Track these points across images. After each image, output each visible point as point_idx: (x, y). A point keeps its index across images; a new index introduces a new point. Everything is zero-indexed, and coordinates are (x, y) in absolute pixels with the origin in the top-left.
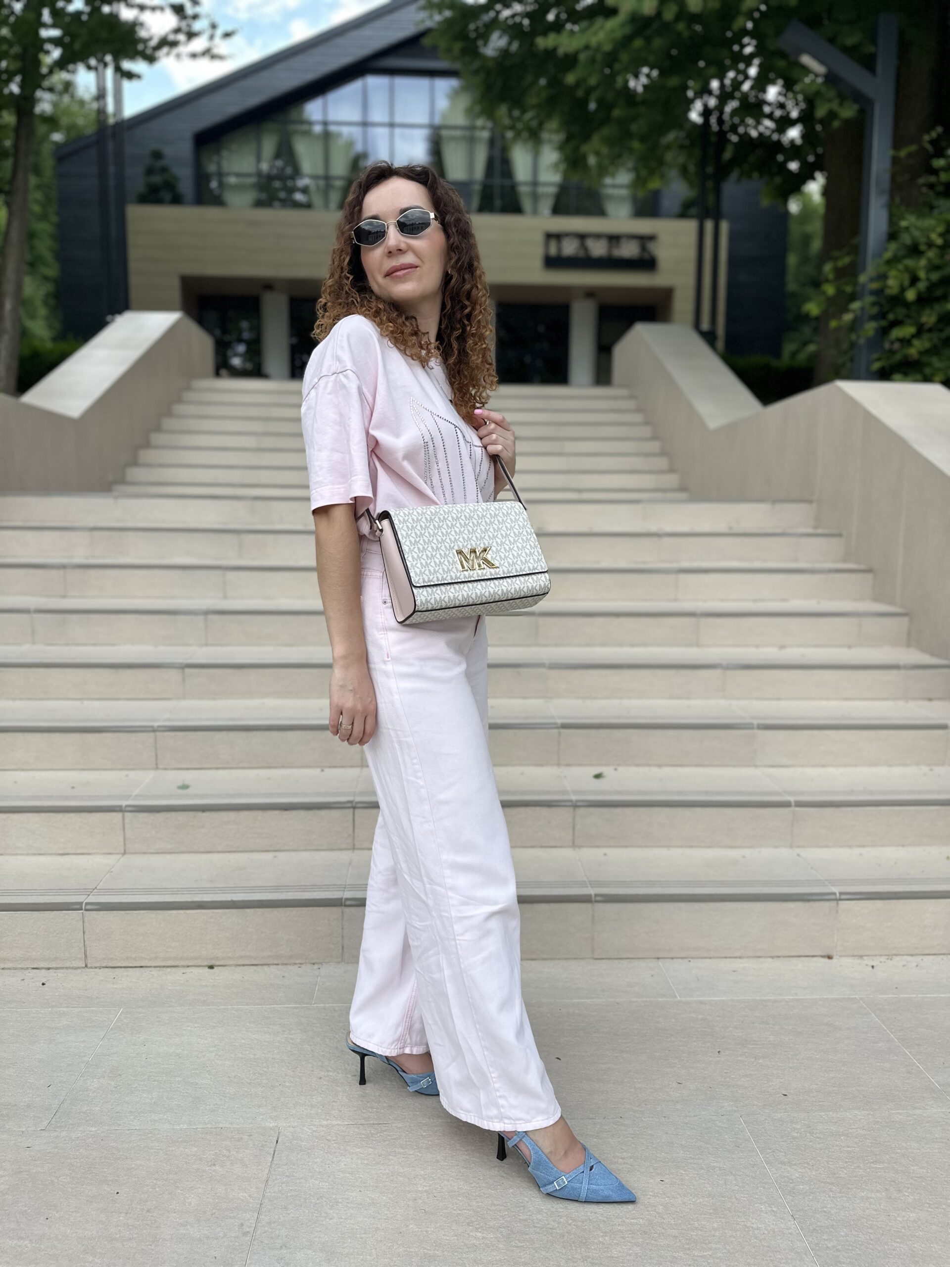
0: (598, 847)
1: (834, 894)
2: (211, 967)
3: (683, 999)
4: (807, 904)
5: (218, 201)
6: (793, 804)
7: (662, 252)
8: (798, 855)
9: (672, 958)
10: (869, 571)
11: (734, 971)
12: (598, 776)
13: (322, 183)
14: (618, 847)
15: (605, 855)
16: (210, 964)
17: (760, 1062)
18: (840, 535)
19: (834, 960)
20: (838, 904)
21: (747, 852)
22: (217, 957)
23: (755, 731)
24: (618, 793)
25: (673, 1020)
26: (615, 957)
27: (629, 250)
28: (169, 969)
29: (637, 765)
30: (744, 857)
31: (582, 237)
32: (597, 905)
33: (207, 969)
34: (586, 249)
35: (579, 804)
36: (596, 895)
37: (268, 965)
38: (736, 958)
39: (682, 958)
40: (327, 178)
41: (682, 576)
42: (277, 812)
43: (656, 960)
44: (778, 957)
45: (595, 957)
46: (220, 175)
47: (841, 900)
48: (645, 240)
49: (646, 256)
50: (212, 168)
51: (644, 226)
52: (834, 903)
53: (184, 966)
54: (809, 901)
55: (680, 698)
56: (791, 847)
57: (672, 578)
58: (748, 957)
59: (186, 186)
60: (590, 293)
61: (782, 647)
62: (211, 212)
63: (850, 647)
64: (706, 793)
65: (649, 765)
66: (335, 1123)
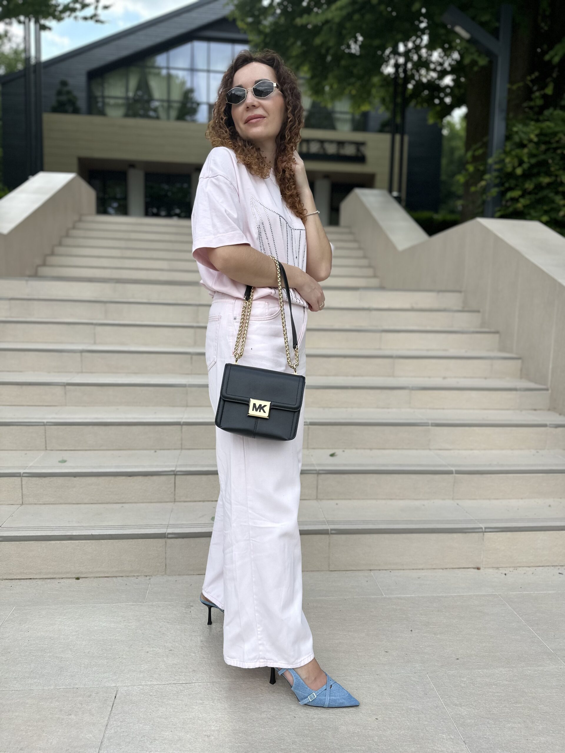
0: (332, 499)
1: (482, 528)
2: (78, 579)
3: (387, 596)
4: (464, 535)
5: (102, 113)
6: (454, 472)
7: (369, 152)
8: (458, 504)
9: (380, 570)
10: (497, 332)
11: (419, 578)
12: (332, 455)
13: (165, 104)
14: (345, 499)
15: (337, 504)
16: (77, 577)
17: (438, 636)
18: (478, 311)
19: (481, 570)
20: (484, 534)
21: (425, 502)
22: (82, 572)
23: (430, 427)
24: (345, 465)
25: (381, 610)
26: (343, 569)
27: (349, 150)
28: (49, 580)
29: (357, 449)
30: (424, 505)
31: (322, 142)
32: (331, 535)
33: (74, 580)
34: (324, 149)
35: (320, 472)
36: (332, 530)
37: (116, 577)
38: (420, 569)
39: (386, 570)
40: (169, 101)
41: (384, 334)
42: (124, 478)
43: (369, 571)
44: (446, 569)
45: (330, 570)
46: (103, 97)
47: (485, 532)
48: (359, 145)
49: (360, 155)
50: (98, 93)
51: (359, 137)
52: (481, 534)
53: (59, 578)
54: (466, 533)
55: (383, 408)
56: (453, 499)
57: (378, 335)
58: (427, 569)
59: (82, 103)
60: (327, 176)
61: (444, 378)
62: (96, 119)
63: (486, 378)
64: (401, 465)
65: (364, 449)
66: (155, 683)
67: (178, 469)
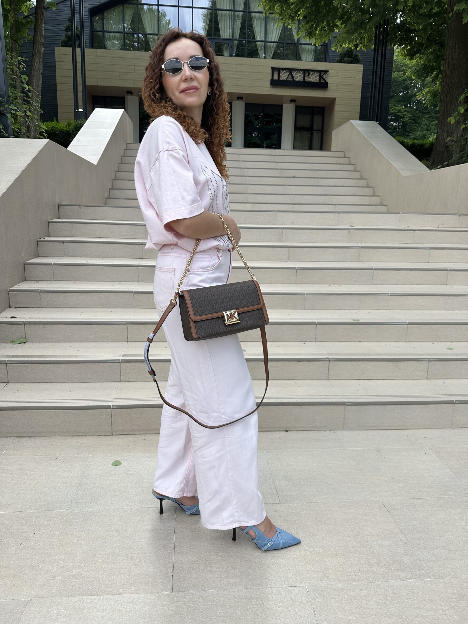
5: (103, 46)
7: (331, 80)
22: (289, 427)
32: (457, 405)
33: (285, 432)
36: (456, 401)
45: (453, 427)
46: (103, 32)
50: (99, 27)
51: (321, 66)
60: (293, 101)
62: (99, 52)
67: (330, 357)
